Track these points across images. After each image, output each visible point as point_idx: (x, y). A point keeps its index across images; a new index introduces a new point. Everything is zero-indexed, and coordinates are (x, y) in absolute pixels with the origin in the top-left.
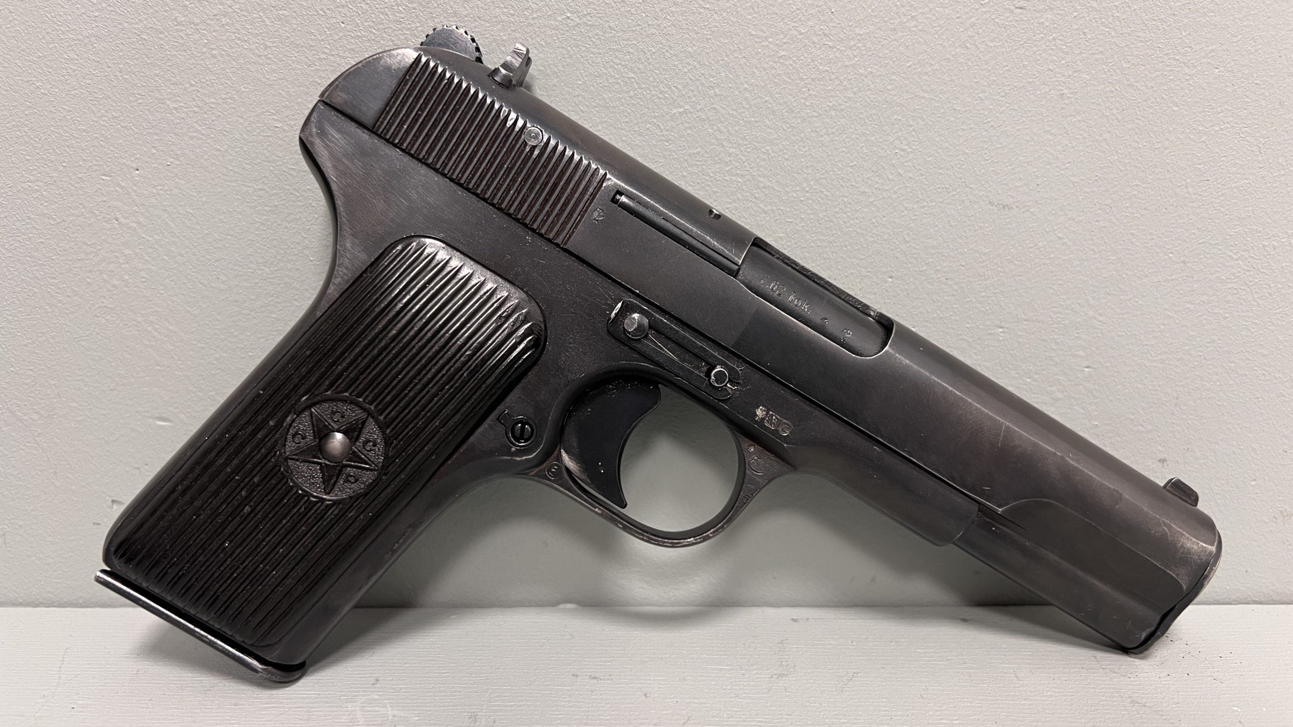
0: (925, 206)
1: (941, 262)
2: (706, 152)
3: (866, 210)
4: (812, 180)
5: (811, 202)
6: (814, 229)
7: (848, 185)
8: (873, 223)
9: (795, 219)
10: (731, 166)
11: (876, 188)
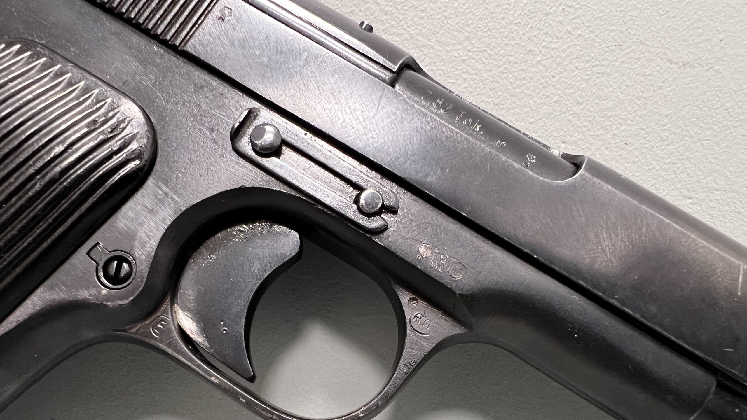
0: (598, 65)
1: (618, 126)
2: (361, 11)
3: (533, 70)
4: (474, 38)
5: (474, 61)
6: (478, 90)
7: (513, 43)
8: (542, 84)
9: (457, 80)
10: (388, 25)
11: (543, 47)
